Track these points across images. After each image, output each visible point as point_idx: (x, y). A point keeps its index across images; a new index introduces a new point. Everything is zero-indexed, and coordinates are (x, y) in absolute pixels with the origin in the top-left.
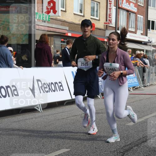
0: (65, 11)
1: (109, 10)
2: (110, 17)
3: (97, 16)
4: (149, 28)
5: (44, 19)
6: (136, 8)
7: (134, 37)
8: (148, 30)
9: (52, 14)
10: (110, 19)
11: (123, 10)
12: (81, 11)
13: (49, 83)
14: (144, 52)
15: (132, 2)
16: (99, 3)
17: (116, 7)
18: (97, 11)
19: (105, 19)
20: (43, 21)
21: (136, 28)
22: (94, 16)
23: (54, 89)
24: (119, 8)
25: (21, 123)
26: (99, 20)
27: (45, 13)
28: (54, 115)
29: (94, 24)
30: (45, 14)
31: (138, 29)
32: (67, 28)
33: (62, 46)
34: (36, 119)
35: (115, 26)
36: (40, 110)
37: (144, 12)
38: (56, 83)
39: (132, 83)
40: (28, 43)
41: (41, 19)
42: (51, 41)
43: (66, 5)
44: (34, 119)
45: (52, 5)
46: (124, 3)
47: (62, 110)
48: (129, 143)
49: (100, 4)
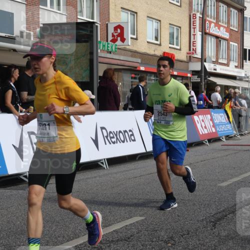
0: (136, 39)
1: (192, 37)
2: (194, 45)
3: (177, 45)
4: (246, 59)
5: (108, 50)
6: (228, 34)
7: (226, 70)
8: (244, 61)
9: (119, 42)
10: (194, 48)
11: (211, 37)
12: (157, 39)
13: (117, 132)
14: (239, 89)
15: (222, 26)
16: (180, 27)
17: (202, 32)
18: (177, 38)
19: (188, 48)
20: (108, 52)
21: (229, 60)
22: (173, 44)
23: (123, 139)
24: (206, 34)
26: (180, 50)
27: (111, 41)
28: (124, 173)
29: (174, 55)
30: (110, 43)
31: (231, 60)
32: (139, 61)
33: (133, 83)
34: (100, 177)
35: (200, 57)
36: (105, 166)
37: (239, 38)
38: (125, 131)
39: (224, 131)
40: (89, 81)
42: (118, 77)
43: (137, 31)
44: (98, 178)
45: (119, 31)
46: (212, 27)
47: (133, 166)
48: (222, 210)
49: (180, 29)
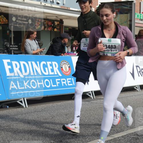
20: (140, 20)
25: (124, 99)
30: (142, 14)
34: (135, 96)
36: (138, 90)
41: (139, 18)
